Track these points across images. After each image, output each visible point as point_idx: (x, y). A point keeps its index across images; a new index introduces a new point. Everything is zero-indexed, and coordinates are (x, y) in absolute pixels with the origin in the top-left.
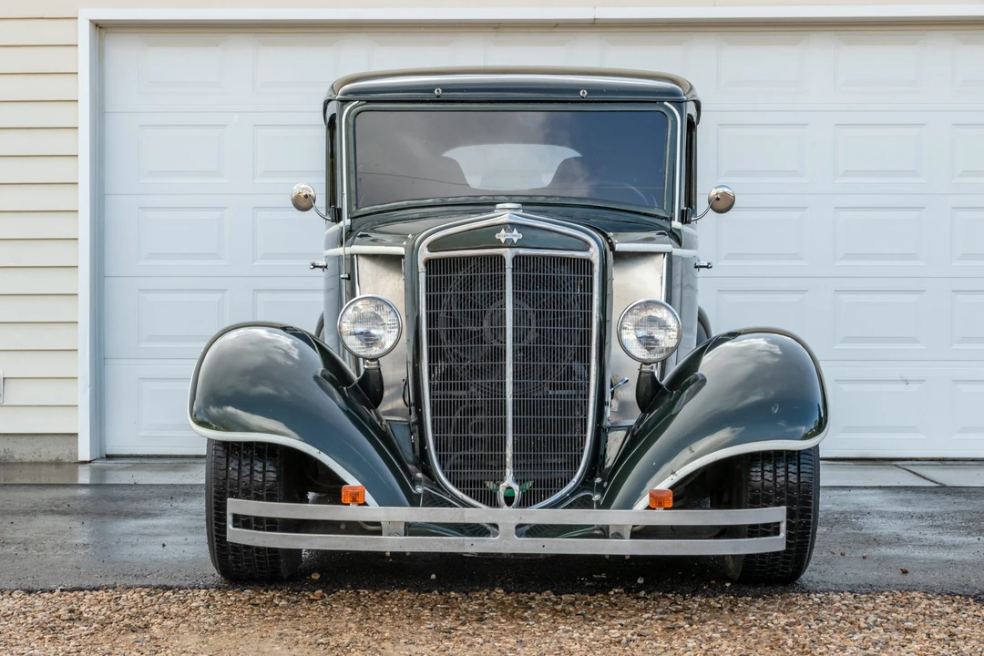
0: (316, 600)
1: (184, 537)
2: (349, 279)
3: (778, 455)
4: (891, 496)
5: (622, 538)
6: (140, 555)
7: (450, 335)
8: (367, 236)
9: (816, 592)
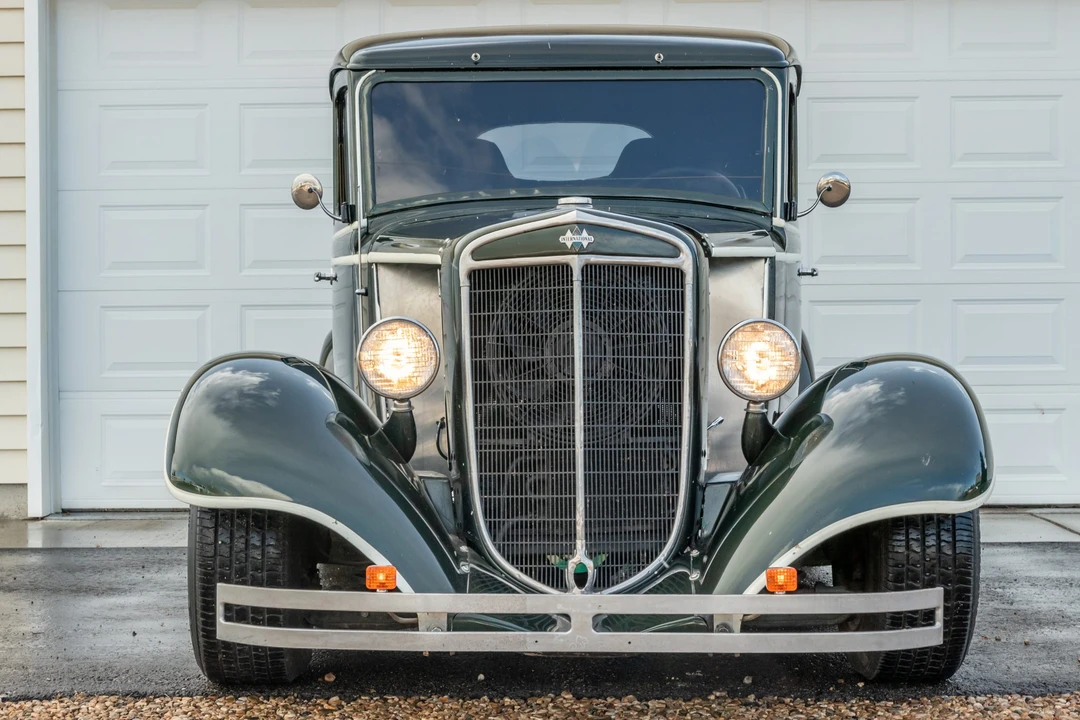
0: (332, 711)
1: (160, 622)
2: (366, 294)
3: (928, 519)
4: (1036, 556)
5: (730, 630)
6: (104, 650)
7: (503, 368)
8: (388, 239)
9: (976, 694)
